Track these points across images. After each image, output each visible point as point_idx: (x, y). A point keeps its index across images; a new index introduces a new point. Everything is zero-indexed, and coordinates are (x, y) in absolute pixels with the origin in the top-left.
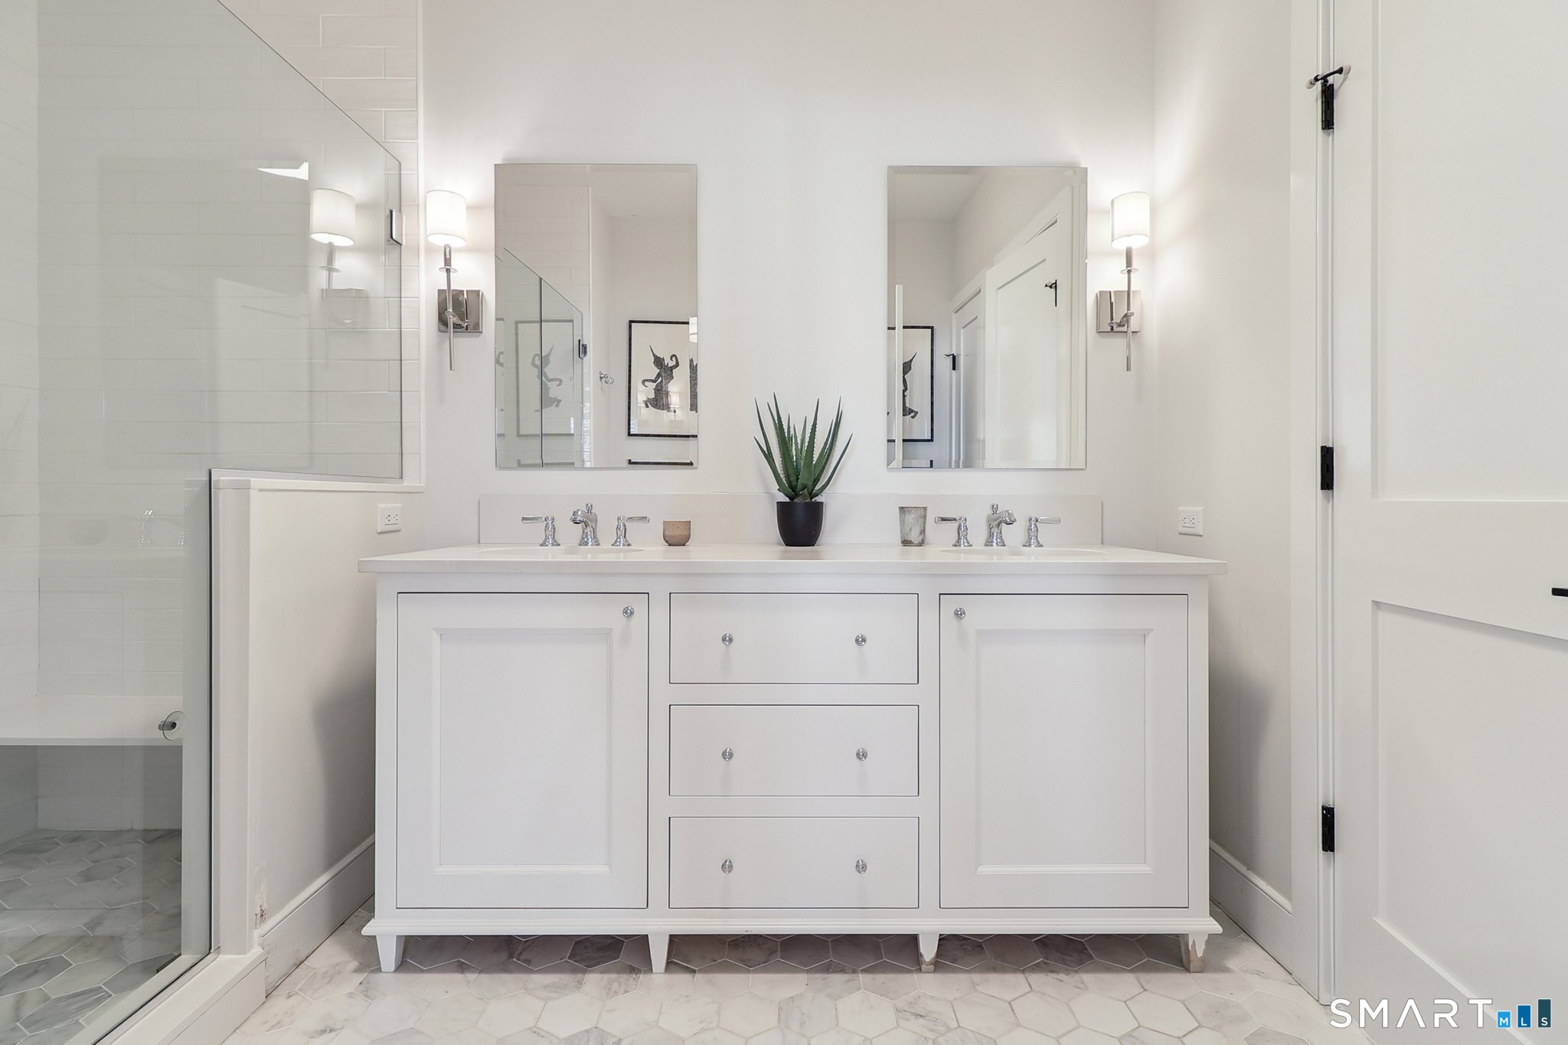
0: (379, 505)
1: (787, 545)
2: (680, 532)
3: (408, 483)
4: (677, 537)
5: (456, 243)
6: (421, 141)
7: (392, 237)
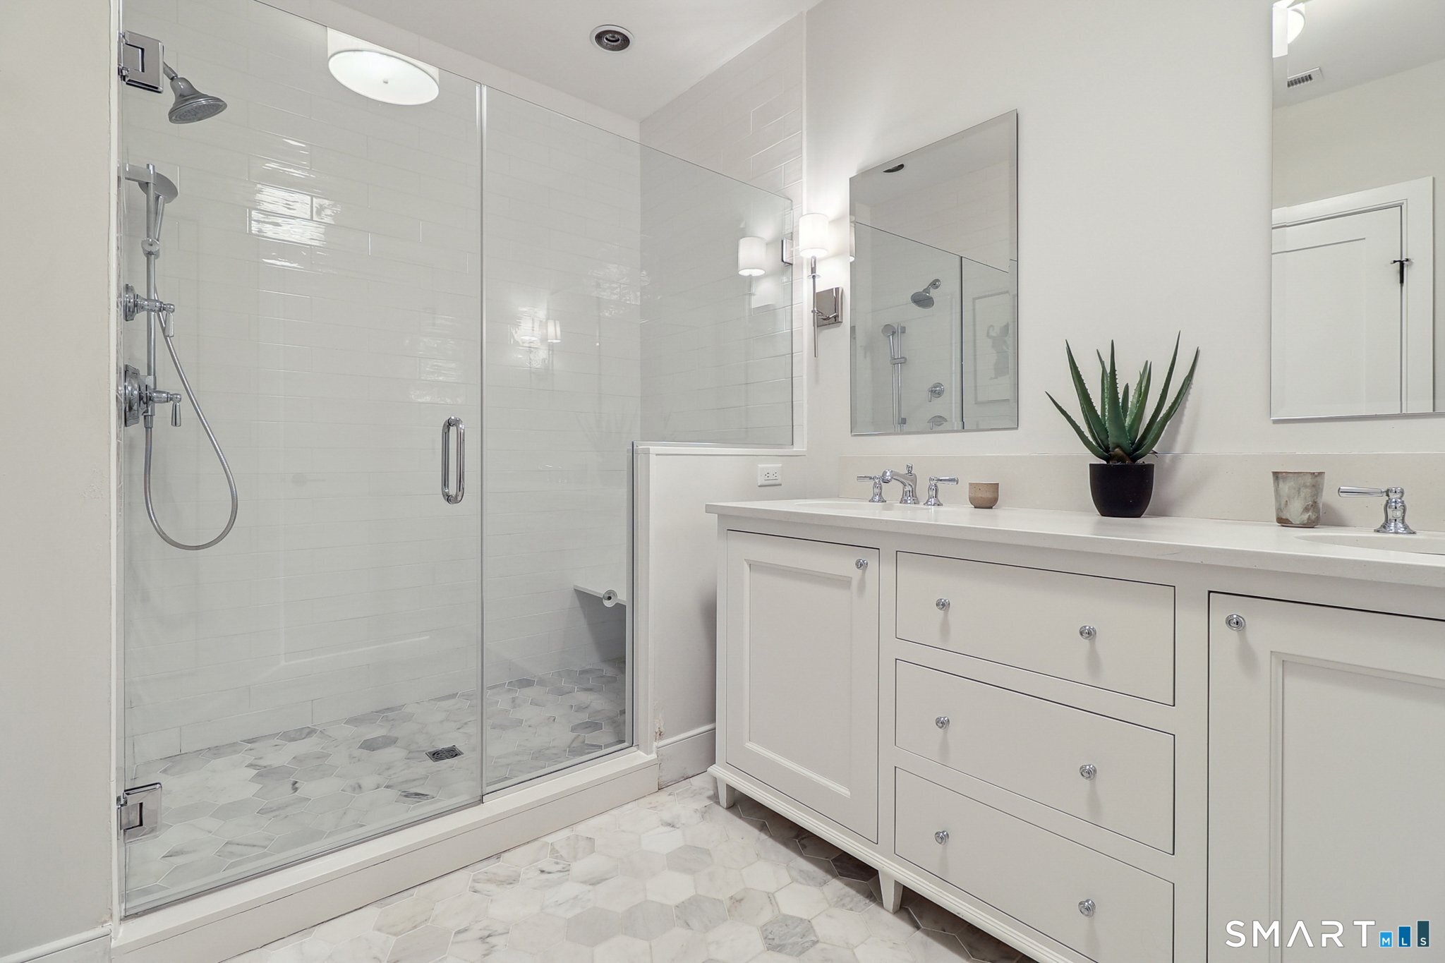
0: (759, 465)
1: (1103, 515)
2: (987, 495)
3: (797, 449)
4: (986, 499)
5: (819, 254)
6: (805, 179)
7: (783, 261)
